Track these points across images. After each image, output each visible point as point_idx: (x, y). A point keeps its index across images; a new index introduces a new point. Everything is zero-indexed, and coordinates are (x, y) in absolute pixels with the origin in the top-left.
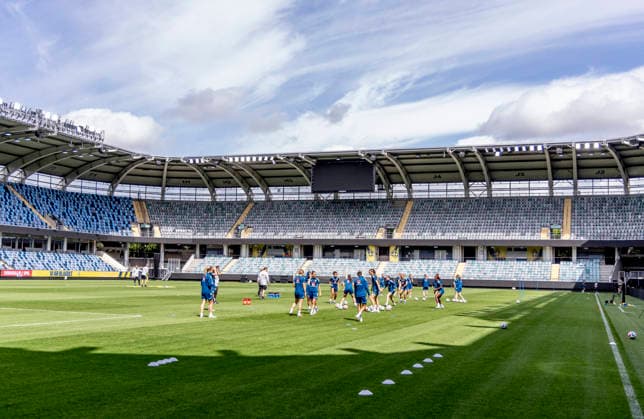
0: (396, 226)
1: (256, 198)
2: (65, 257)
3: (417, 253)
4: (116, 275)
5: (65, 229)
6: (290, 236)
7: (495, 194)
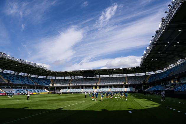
0: (98, 82)
1: (72, 78)
2: (38, 90)
3: (102, 87)
4: (48, 93)
5: (38, 85)
6: (79, 85)
7: (114, 76)
